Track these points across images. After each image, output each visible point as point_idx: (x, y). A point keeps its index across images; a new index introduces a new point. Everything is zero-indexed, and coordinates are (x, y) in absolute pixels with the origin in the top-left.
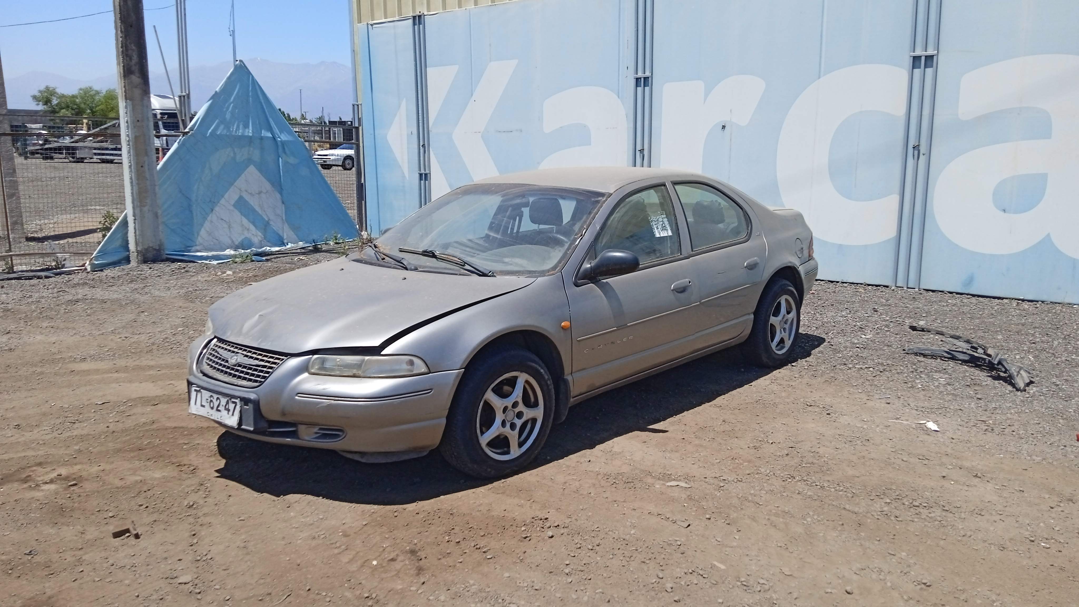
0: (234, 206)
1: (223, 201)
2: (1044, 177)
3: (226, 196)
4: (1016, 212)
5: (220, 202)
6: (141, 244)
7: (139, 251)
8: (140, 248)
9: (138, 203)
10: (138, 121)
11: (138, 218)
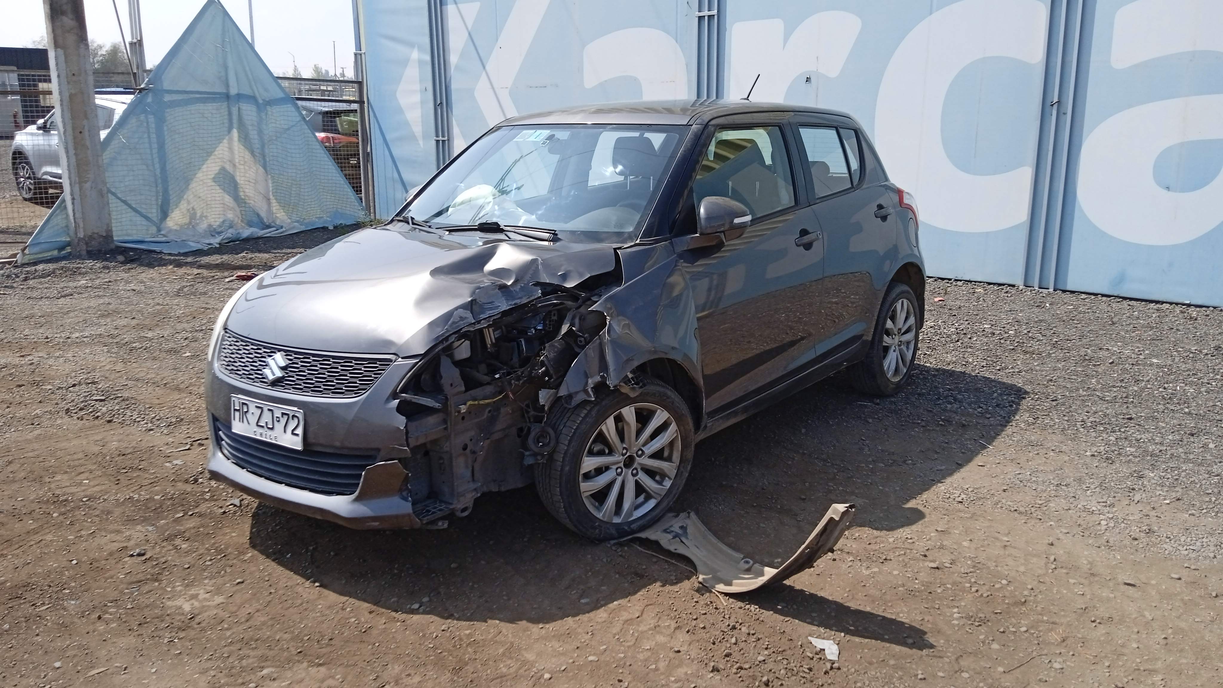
0: (214, 180)
1: (199, 177)
3: (204, 168)
4: (1183, 190)
6: (82, 230)
7: (80, 240)
8: (81, 235)
9: (77, 179)
10: (74, 75)
11: (77, 197)
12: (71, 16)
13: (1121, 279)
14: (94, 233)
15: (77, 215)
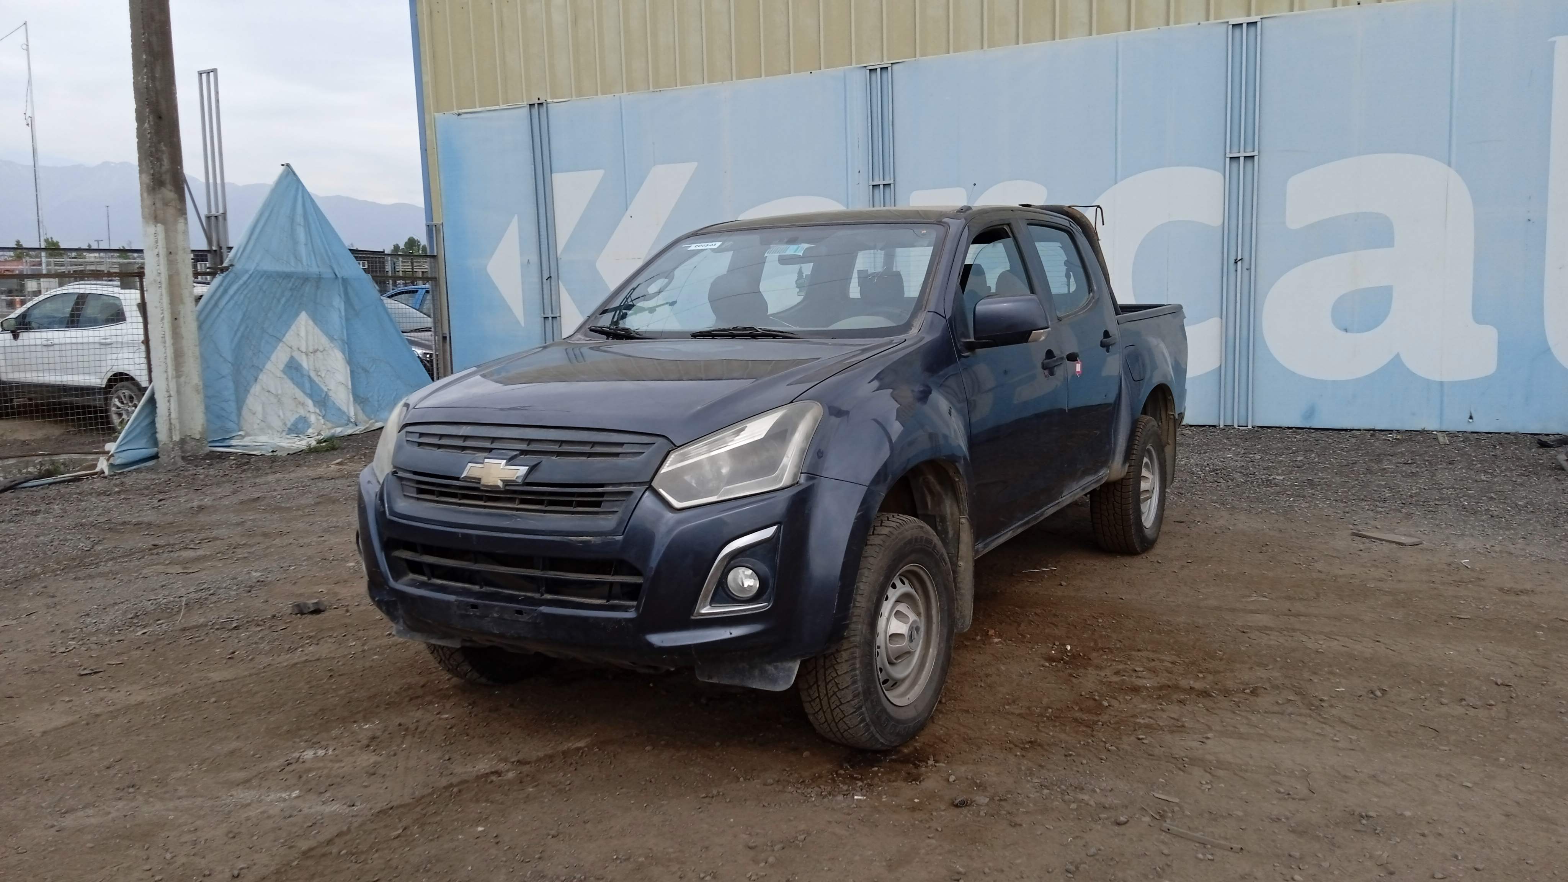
0: (284, 371)
1: (269, 366)
2: (1387, 291)
3: (273, 357)
4: (1359, 331)
5: (266, 367)
6: (177, 432)
7: (175, 443)
8: (176, 438)
9: (174, 373)
10: (170, 253)
11: (173, 393)
12: (169, 187)
13: (1311, 412)
14: (186, 436)
15: (173, 416)
